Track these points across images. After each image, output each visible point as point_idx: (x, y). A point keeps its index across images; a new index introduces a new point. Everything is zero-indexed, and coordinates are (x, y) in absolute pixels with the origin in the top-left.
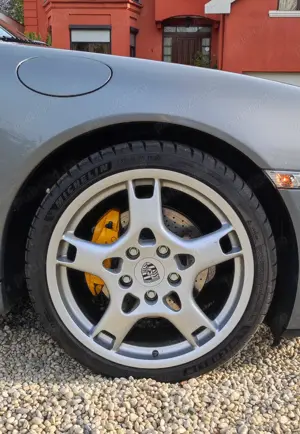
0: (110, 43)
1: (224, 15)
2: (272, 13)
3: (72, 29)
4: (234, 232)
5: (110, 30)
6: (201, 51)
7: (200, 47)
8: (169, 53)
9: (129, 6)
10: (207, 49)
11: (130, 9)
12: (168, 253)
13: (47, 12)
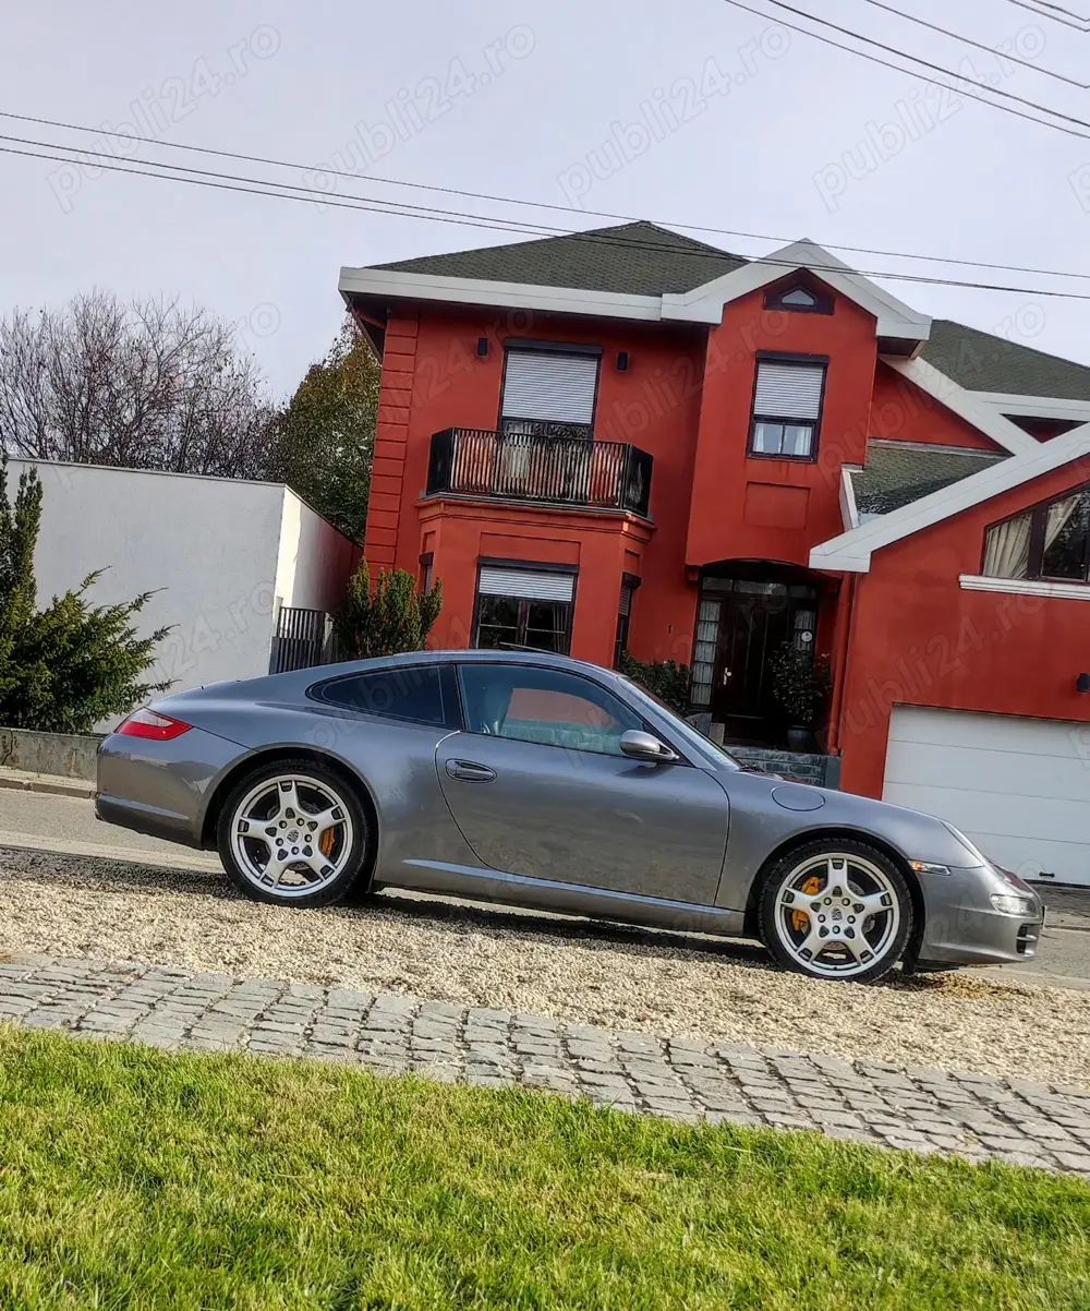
0: (571, 605)
1: (853, 574)
2: (968, 581)
3: (485, 563)
4: (888, 894)
5: (576, 575)
6: (790, 640)
7: (792, 633)
8: (710, 658)
9: (626, 526)
10: (806, 637)
11: (627, 535)
12: (849, 903)
13: (423, 521)
